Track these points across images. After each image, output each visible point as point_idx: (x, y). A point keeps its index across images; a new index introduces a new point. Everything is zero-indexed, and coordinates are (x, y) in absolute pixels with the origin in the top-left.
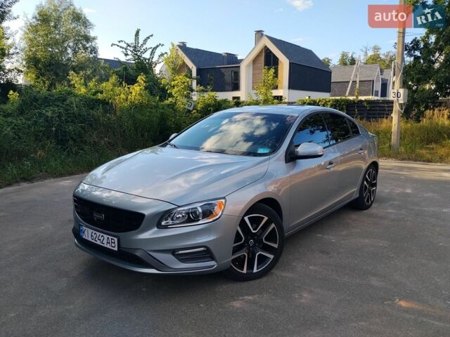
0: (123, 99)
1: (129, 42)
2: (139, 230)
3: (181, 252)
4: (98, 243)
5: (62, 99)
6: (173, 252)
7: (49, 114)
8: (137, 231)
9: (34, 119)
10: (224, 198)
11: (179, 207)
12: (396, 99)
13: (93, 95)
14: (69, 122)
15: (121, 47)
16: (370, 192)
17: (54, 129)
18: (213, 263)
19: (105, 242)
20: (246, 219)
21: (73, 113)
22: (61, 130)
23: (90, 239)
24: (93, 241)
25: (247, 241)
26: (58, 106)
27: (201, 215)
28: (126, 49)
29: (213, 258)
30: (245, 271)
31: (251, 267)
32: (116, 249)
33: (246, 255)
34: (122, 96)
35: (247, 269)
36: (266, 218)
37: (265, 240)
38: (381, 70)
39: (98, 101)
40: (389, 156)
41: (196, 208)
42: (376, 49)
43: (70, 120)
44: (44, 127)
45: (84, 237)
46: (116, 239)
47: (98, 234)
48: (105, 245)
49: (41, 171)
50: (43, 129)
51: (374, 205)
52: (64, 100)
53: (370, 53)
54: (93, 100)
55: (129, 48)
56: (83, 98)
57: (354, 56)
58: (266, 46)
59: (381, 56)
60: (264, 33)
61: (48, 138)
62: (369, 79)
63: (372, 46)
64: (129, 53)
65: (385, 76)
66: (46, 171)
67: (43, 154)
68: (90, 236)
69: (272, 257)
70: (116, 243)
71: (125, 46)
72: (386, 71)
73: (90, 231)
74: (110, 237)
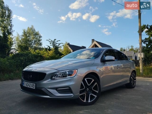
0: (47, 55)
1: (52, 40)
2: (44, 80)
3: (59, 89)
4: (29, 87)
5: (27, 55)
6: (56, 89)
7: (22, 59)
8: (43, 80)
9: (17, 60)
10: (77, 69)
11: (59, 71)
12: (140, 56)
13: (38, 54)
14: (28, 62)
15: (49, 41)
16: (134, 82)
17: (23, 63)
18: (72, 94)
19: (31, 86)
20: (86, 79)
21: (30, 59)
22: (25, 64)
23: (26, 86)
24: (27, 87)
25: (86, 89)
26: (25, 57)
27: (68, 75)
28: (51, 42)
29: (72, 93)
30: (85, 101)
31: (87, 100)
32: (34, 88)
33: (86, 94)
34: (47, 54)
35: (86, 101)
36: (93, 80)
37: (93, 89)
38: (134, 53)
39: (39, 56)
40: (140, 76)
41: (66, 72)
42: (132, 46)
43: (29, 61)
44: (20, 63)
45: (24, 86)
46: (35, 84)
47: (29, 83)
48: (31, 87)
49: (16, 77)
50: (19, 63)
51: (135, 87)
52: (28, 55)
53: (130, 48)
54: (37, 56)
55: (52, 42)
56: (34, 55)
57: (125, 49)
58: (95, 44)
59: (134, 49)
60: (95, 40)
61: (21, 67)
62: (130, 56)
63: (131, 46)
64: (52, 43)
65: (136, 55)
66: (18, 77)
67: (18, 72)
68: (26, 85)
69: (96, 96)
70: (35, 86)
71: (51, 41)
72: (136, 53)
73: (26, 82)
74: (33, 84)
